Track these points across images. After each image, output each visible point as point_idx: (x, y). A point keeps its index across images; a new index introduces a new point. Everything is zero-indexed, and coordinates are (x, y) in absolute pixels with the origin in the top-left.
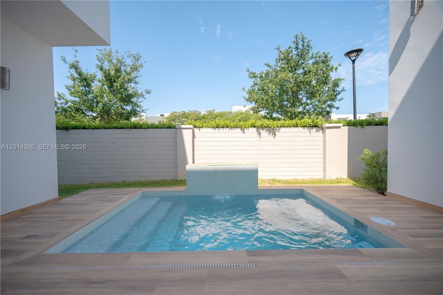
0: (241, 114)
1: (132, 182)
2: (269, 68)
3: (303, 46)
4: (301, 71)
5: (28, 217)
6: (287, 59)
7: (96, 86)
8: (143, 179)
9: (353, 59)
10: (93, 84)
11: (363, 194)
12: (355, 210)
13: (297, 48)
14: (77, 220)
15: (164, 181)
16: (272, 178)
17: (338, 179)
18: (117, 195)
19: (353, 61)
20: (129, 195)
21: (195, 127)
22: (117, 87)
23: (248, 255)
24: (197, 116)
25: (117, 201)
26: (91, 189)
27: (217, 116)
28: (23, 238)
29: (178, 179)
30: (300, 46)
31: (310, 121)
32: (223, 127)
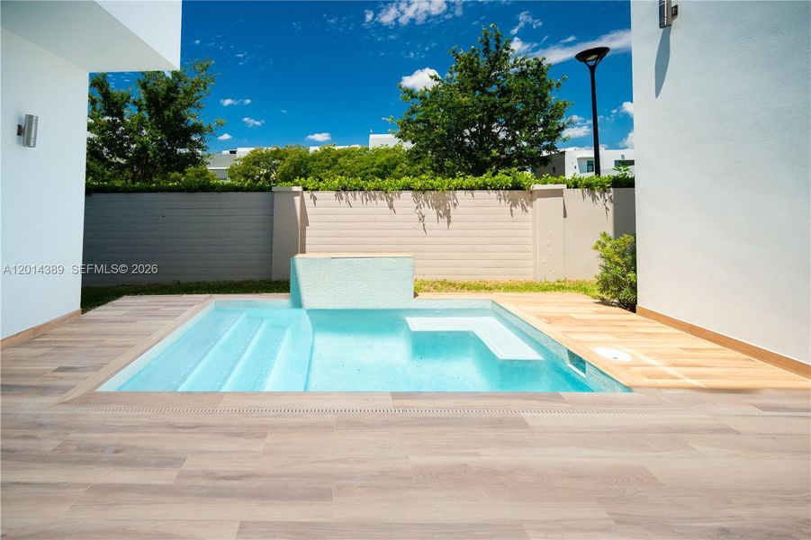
0: (387, 152)
1: (191, 283)
2: (438, 83)
3: (497, 47)
4: (494, 89)
5: (43, 342)
6: (470, 68)
7: (130, 112)
8: (211, 279)
9: (592, 64)
10: (125, 111)
11: (596, 309)
12: (575, 337)
13: (487, 51)
14: (124, 346)
15: (248, 282)
16: (441, 278)
17: (558, 282)
18: (174, 306)
19: (592, 69)
20: (195, 307)
21: (305, 189)
22: (168, 116)
23: (393, 399)
24: (301, 157)
25: (177, 316)
26: (126, 296)
27: (339, 156)
28: (55, 371)
29: (273, 279)
30: (493, 48)
31: (510, 179)
32: (355, 190)
